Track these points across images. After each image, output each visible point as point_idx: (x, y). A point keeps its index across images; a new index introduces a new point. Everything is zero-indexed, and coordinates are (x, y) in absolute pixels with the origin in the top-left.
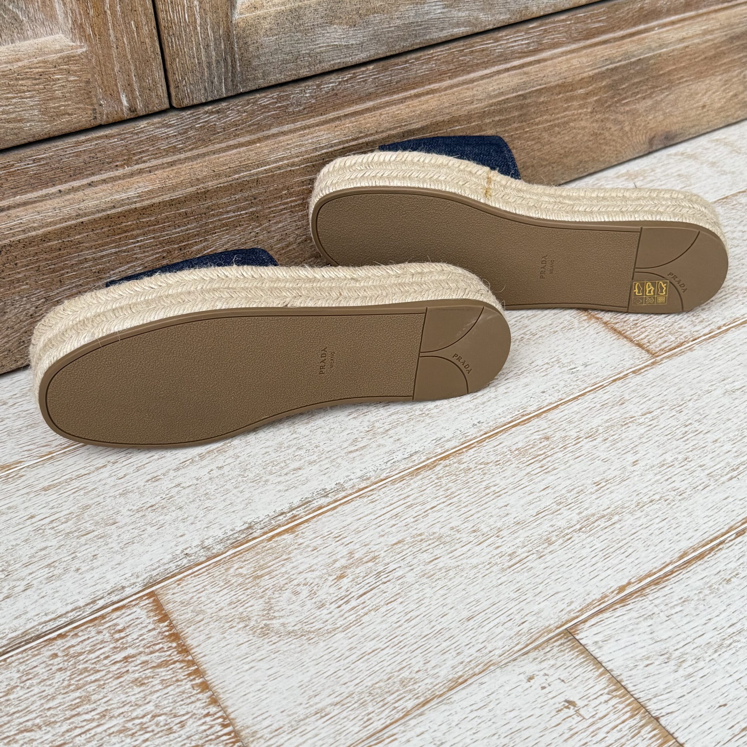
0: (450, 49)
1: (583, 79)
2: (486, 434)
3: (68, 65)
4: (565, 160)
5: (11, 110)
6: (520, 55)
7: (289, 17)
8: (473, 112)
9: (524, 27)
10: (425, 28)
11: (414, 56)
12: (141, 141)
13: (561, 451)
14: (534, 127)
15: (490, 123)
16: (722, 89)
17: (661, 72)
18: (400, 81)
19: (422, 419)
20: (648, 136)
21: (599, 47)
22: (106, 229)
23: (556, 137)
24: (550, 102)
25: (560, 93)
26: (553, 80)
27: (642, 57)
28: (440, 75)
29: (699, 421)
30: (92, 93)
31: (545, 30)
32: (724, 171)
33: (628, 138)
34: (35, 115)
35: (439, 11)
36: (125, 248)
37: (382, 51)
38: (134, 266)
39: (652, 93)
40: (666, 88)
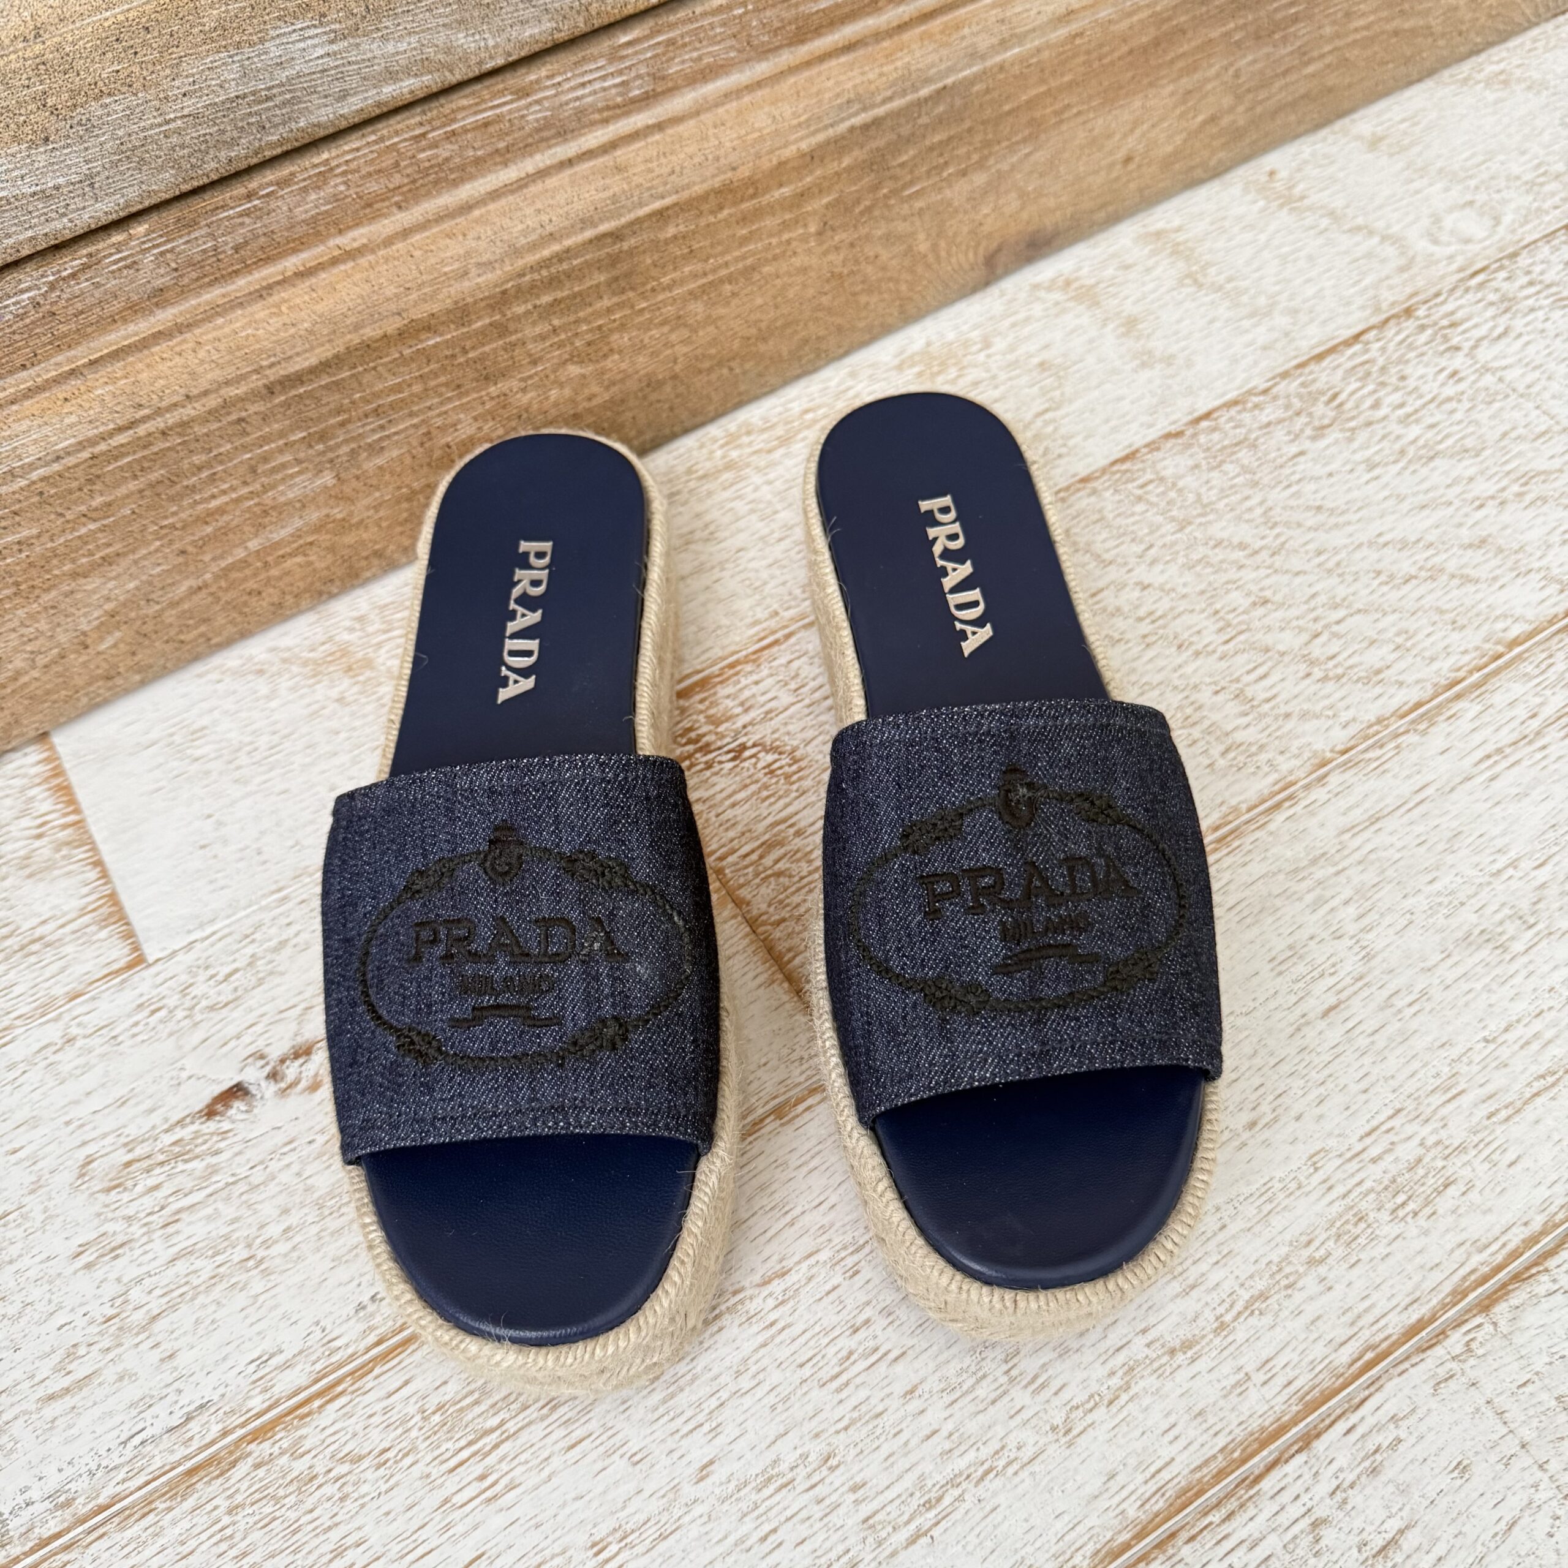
0: (382, 139)
1: (781, 164)
2: (379, 1343)
4: (762, 347)
6: (605, 114)
8: (470, 300)
9: (605, 44)
10: (284, 104)
11: (270, 176)
13: (542, 1419)
14: (660, 297)
15: (528, 313)
16: (1178, 112)
17: (1007, 108)
18: (246, 243)
19: (244, 1277)
20: (981, 251)
21: (834, 62)
23: (728, 303)
24: (694, 232)
25: (721, 208)
27: (949, 81)
28: (369, 205)
29: (887, 1312)
31: (671, 42)
32: (1150, 353)
33: (928, 266)
35: (320, 52)
37: (164, 183)
39: (984, 159)
40: (1025, 140)
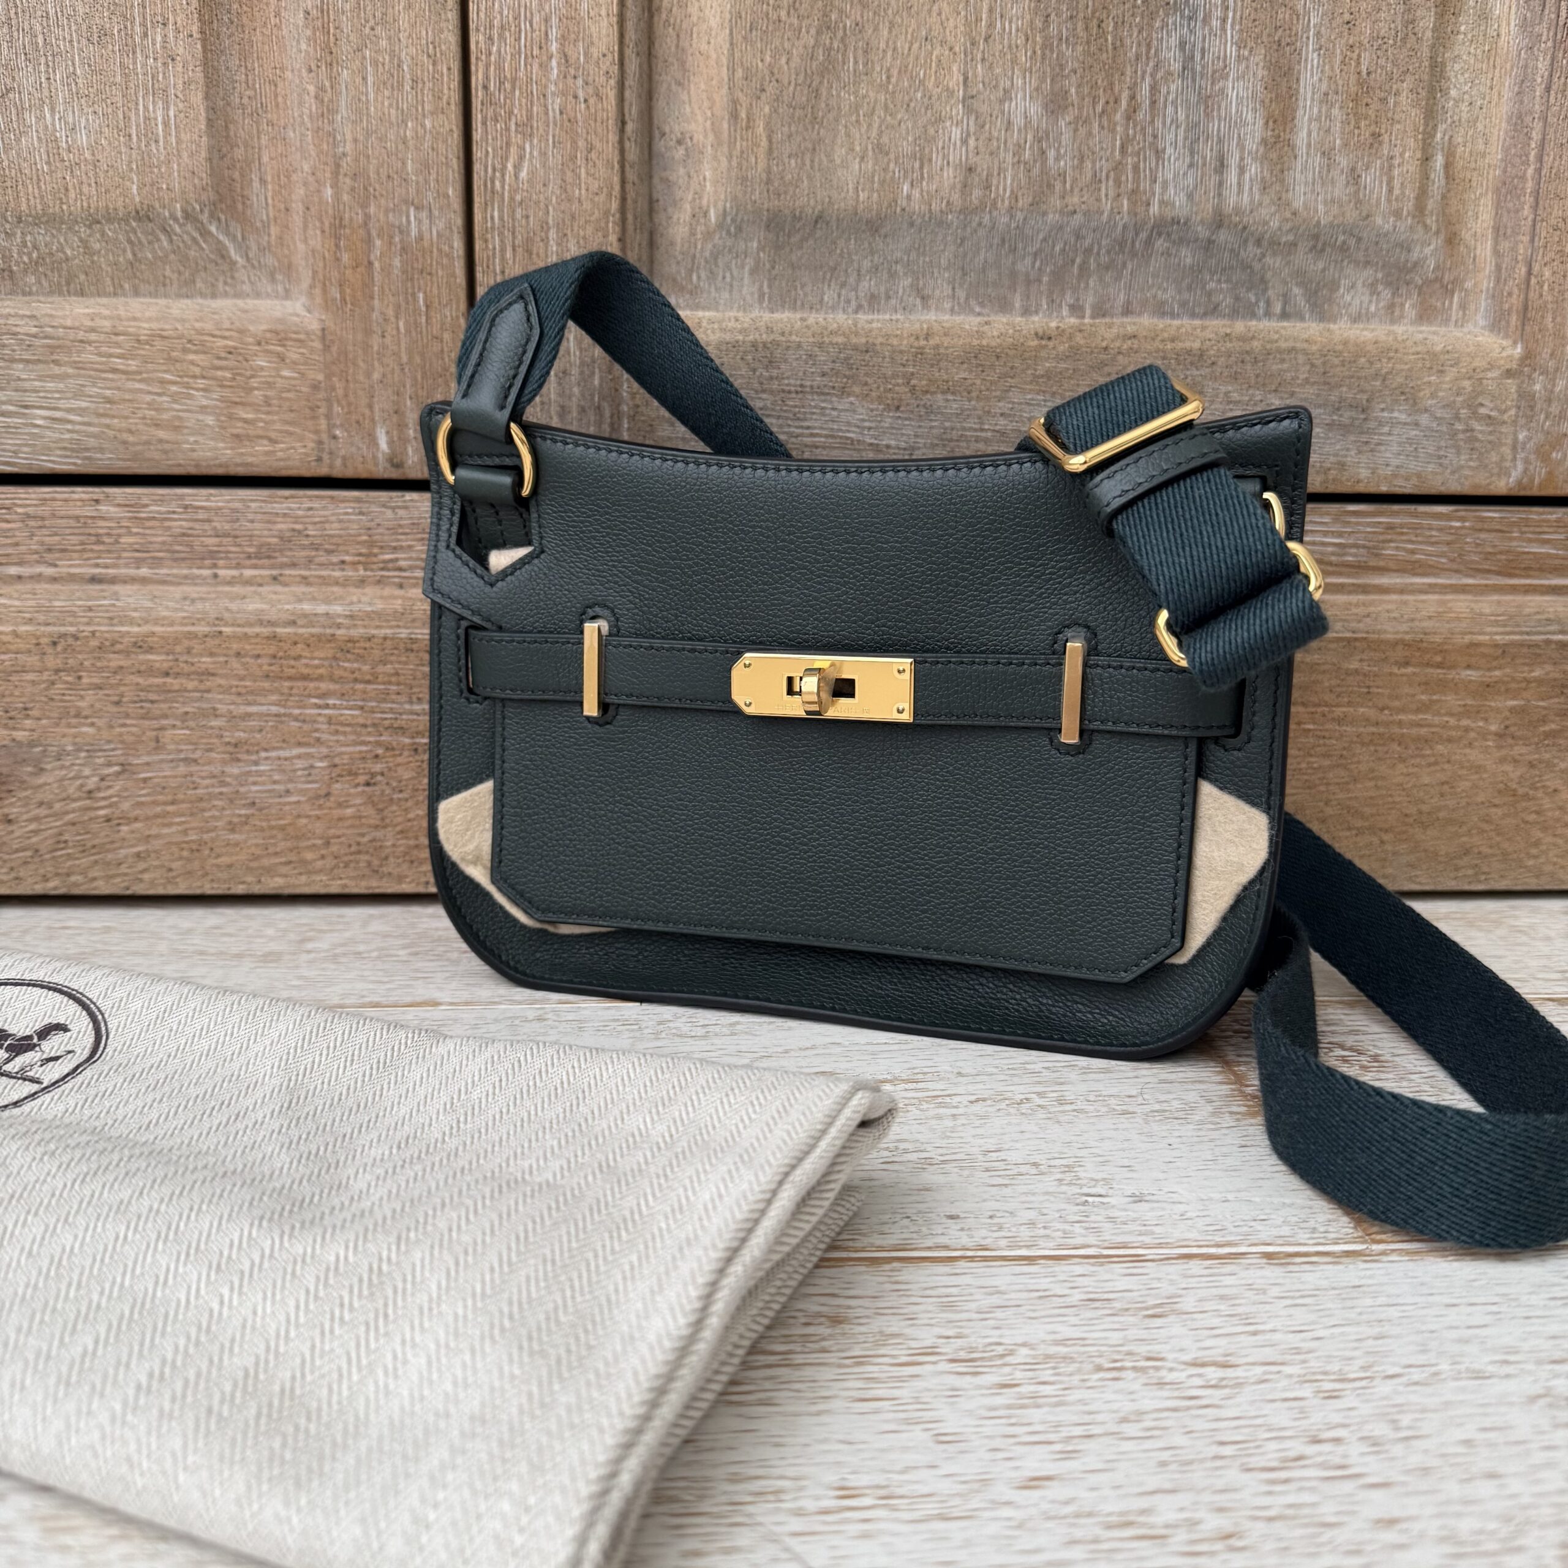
3: (284, 346)
5: (166, 405)
7: (749, 357)
12: (400, 526)
22: (264, 661)
26: (1391, 630)
30: (323, 411)
34: (207, 425)
36: (297, 712)
38: (310, 756)
